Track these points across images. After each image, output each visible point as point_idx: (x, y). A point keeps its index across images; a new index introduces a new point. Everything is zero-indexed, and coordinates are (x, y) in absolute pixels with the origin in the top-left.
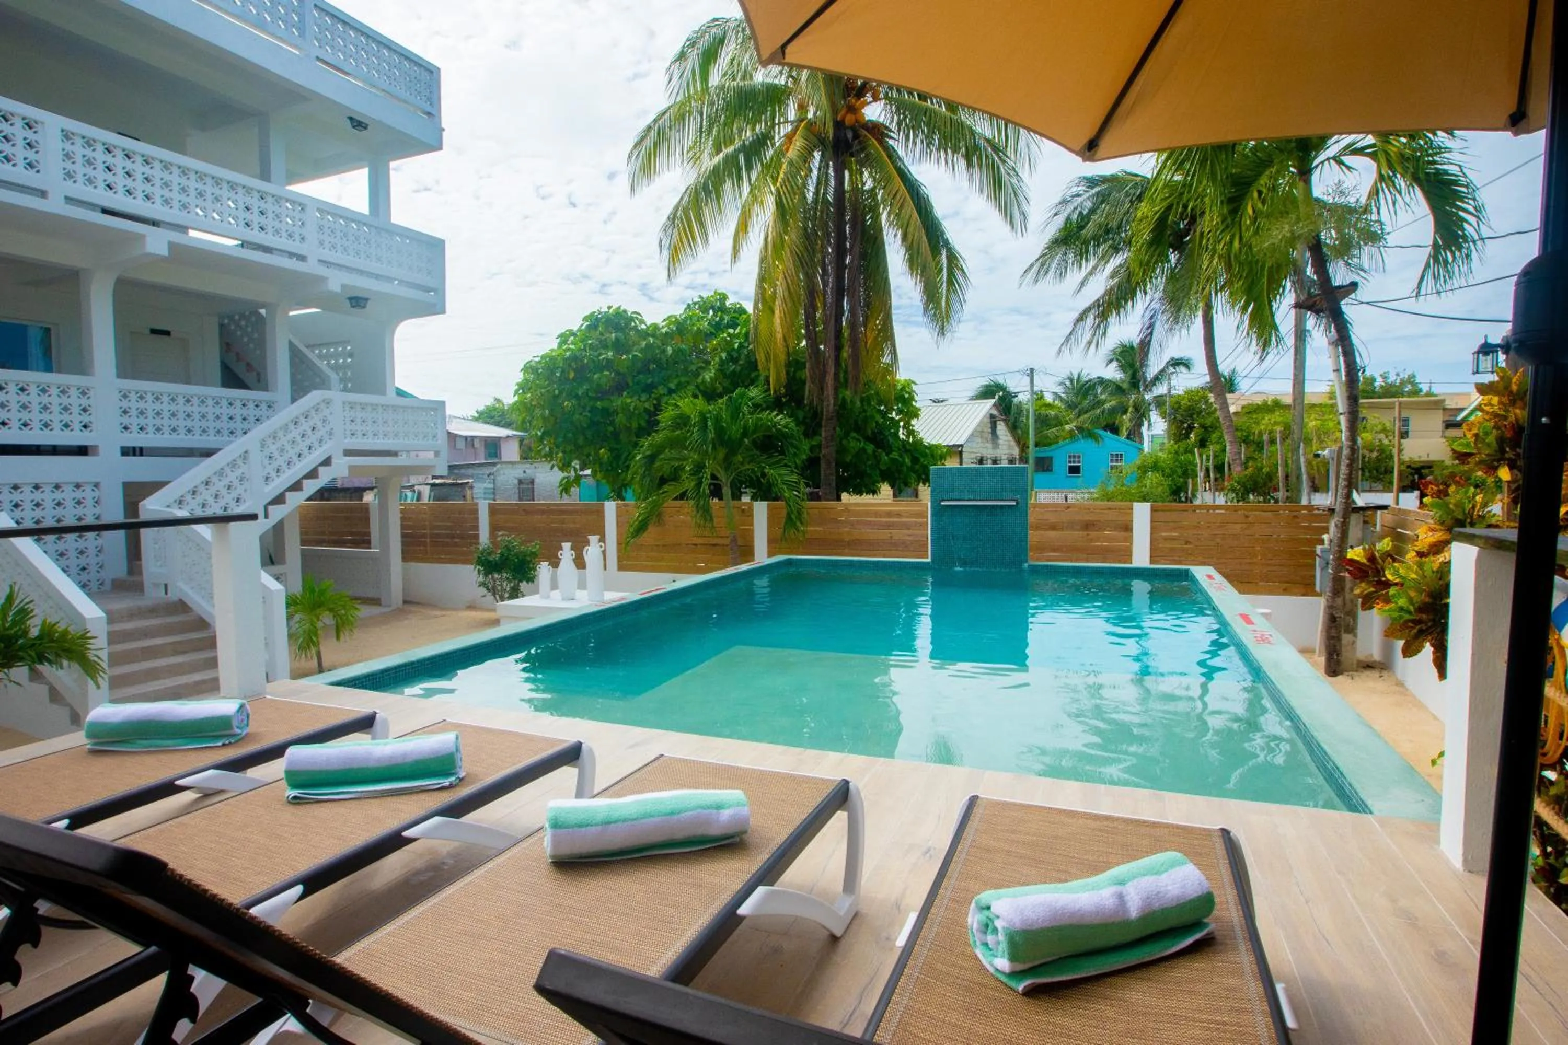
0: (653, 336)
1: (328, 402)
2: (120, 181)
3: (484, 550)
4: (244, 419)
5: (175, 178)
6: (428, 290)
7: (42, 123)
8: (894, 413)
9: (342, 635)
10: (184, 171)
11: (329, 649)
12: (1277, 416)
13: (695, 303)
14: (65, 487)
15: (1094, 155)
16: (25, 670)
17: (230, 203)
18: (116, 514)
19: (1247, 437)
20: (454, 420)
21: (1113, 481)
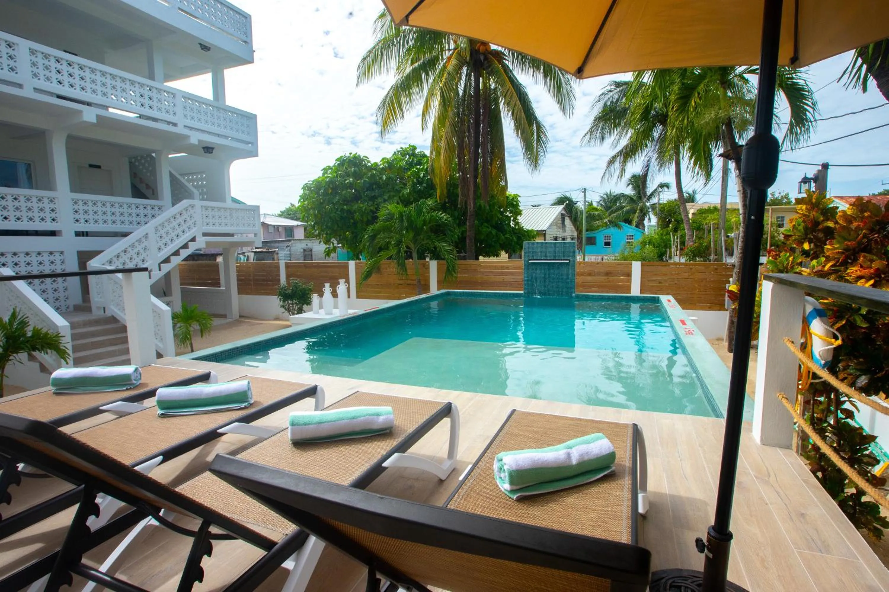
0: (375, 169)
1: (193, 206)
2: (66, 79)
3: (283, 288)
4: (145, 216)
5: (98, 77)
6: (248, 143)
7: (17, 44)
8: (508, 213)
9: (204, 334)
10: (103, 74)
11: (196, 341)
12: (715, 215)
13: (399, 152)
14: (43, 254)
15: (582, 75)
16: (26, 354)
17: (131, 92)
18: (74, 267)
19: (699, 226)
20: (267, 216)
21: (628, 250)
